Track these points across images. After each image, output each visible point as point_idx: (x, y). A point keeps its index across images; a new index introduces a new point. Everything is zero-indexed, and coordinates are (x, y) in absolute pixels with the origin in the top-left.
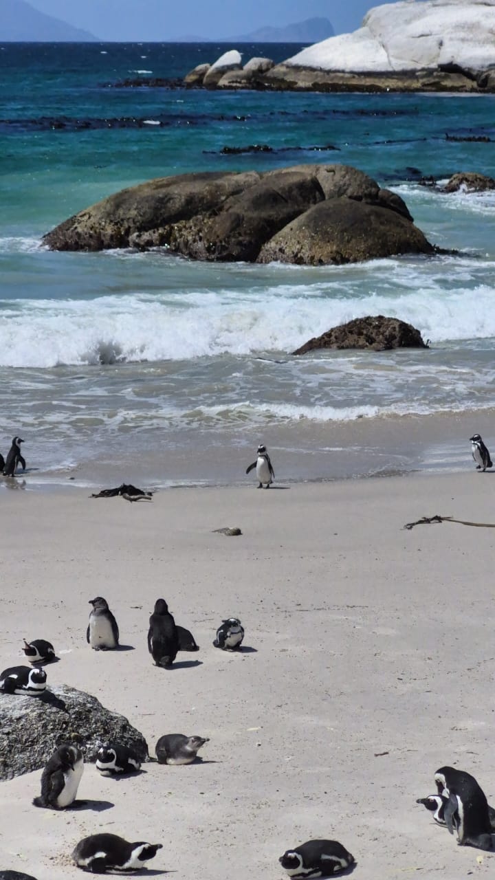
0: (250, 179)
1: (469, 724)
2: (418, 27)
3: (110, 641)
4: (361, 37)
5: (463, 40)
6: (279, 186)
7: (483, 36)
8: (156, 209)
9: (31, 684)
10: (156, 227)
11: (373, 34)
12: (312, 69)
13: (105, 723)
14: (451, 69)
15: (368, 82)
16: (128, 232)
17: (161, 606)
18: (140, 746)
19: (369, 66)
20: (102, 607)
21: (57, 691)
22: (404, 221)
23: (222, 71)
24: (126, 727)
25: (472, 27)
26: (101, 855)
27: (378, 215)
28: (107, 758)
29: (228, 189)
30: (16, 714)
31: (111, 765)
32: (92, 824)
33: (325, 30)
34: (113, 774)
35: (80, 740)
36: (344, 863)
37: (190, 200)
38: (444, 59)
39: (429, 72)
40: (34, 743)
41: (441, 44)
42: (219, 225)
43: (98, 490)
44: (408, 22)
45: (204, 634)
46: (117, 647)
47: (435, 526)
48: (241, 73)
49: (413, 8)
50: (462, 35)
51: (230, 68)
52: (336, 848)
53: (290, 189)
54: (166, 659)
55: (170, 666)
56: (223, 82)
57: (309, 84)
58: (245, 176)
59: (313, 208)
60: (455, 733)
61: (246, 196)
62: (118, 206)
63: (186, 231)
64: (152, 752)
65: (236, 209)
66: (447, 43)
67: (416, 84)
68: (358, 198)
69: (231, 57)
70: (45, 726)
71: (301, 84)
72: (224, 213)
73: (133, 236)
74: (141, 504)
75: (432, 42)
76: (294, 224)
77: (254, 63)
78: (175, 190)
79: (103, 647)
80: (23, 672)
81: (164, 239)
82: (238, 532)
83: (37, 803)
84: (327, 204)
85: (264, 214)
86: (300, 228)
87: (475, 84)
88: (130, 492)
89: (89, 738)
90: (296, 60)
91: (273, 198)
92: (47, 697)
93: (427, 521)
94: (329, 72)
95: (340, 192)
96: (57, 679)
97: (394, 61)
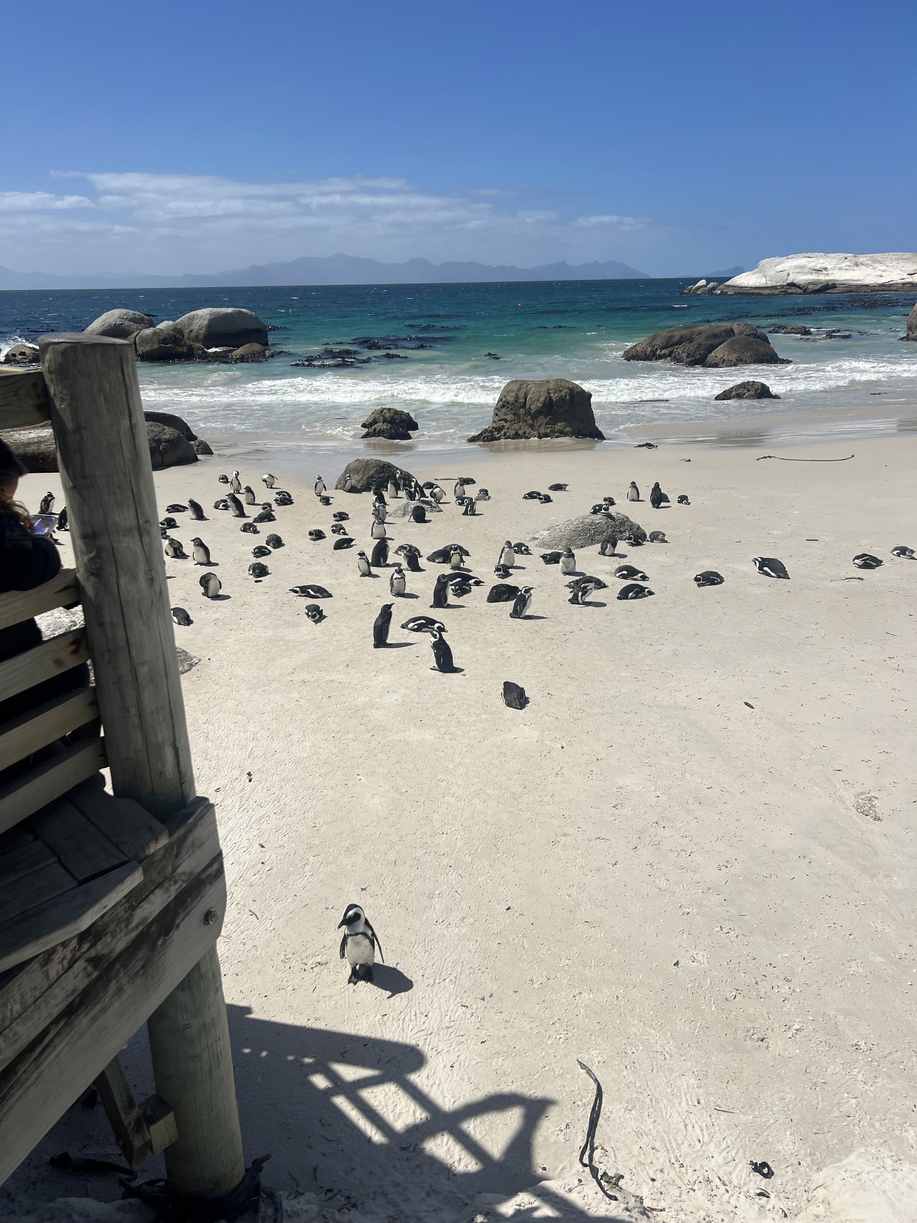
0: (706, 329)
1: (775, 532)
2: (779, 268)
3: (636, 498)
4: (756, 273)
5: (798, 273)
6: (717, 331)
7: (806, 271)
8: (668, 341)
9: (603, 511)
10: (668, 348)
11: (761, 272)
12: (734, 286)
13: (631, 526)
14: (792, 285)
15: (757, 291)
16: (656, 350)
17: (657, 485)
18: (643, 536)
19: (758, 285)
20: (634, 485)
21: (613, 514)
22: (766, 344)
23: (698, 288)
24: (639, 528)
25: (802, 267)
26: (625, 572)
27: (756, 342)
28: (630, 539)
29: (697, 332)
30: (597, 522)
31: (632, 541)
32: (624, 562)
33: (740, 271)
34: (633, 545)
35: (621, 532)
36: (719, 580)
37: (681, 337)
38: (789, 281)
39: (783, 286)
40: (603, 532)
41: (789, 275)
42: (691, 347)
43: (637, 444)
44: (775, 266)
45: (673, 497)
46: (638, 500)
47: (768, 459)
48: (706, 289)
49: (778, 260)
50: (798, 270)
51: (701, 287)
52: (717, 575)
53: (721, 332)
54: (656, 505)
55: (658, 507)
56: (699, 292)
57: (733, 293)
58: (704, 327)
59: (730, 339)
60: (769, 535)
61: (703, 336)
62: (653, 340)
63: (679, 350)
64: (648, 538)
65: (700, 340)
66: (791, 274)
67: (777, 292)
68: (749, 335)
69: (703, 282)
70: (608, 526)
71: (730, 293)
72: (694, 342)
73: (658, 352)
74: (653, 449)
75: (785, 274)
76: (722, 346)
77: (711, 285)
78: (676, 333)
79: (633, 500)
80: (600, 506)
81: (670, 355)
82: (689, 461)
83: (599, 553)
84: (736, 337)
85: (710, 342)
86: (724, 347)
87: (801, 291)
88: (649, 445)
89: (624, 531)
90: (728, 283)
91: (715, 336)
92: (610, 516)
93: (765, 458)
94: (742, 287)
95: (741, 333)
96: (612, 510)
97: (768, 282)
